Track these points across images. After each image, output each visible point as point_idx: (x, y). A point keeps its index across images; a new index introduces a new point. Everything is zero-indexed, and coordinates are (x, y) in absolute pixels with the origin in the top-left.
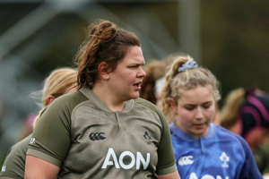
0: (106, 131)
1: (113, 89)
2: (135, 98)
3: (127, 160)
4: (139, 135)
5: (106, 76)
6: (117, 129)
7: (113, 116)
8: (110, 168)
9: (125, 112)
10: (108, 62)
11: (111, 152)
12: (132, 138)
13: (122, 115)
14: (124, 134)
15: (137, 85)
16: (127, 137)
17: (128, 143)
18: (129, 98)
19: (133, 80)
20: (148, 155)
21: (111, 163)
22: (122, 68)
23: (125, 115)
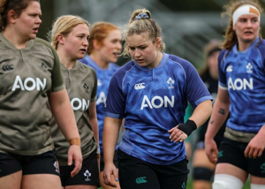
0: (14, 63)
1: (17, 31)
2: (33, 38)
3: (30, 84)
4: (37, 65)
5: (13, 21)
6: (21, 62)
7: (18, 53)
8: (18, 91)
9: (28, 48)
10: (15, 10)
11: (18, 78)
12: (33, 68)
13: (25, 51)
14: (27, 65)
15: (35, 29)
16: (29, 67)
17: (30, 72)
18: (30, 39)
19: (32, 26)
20: (45, 80)
21: (18, 87)
22: (25, 15)
23: (27, 51)
